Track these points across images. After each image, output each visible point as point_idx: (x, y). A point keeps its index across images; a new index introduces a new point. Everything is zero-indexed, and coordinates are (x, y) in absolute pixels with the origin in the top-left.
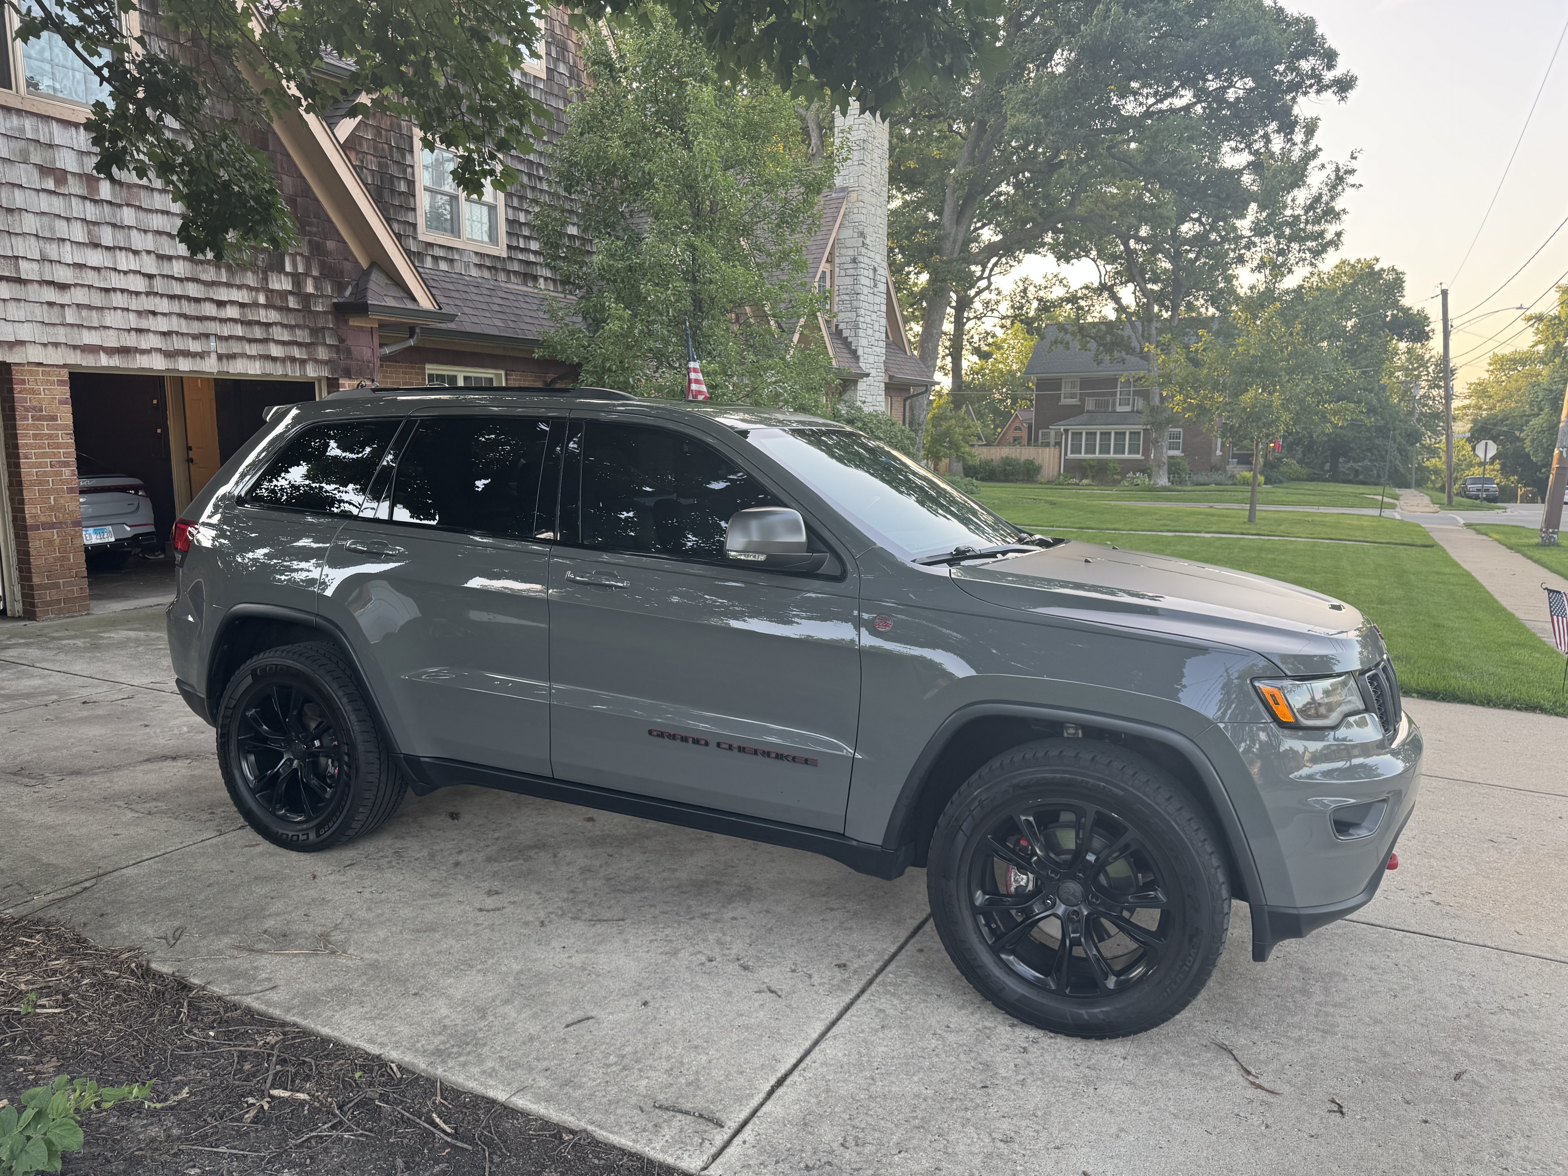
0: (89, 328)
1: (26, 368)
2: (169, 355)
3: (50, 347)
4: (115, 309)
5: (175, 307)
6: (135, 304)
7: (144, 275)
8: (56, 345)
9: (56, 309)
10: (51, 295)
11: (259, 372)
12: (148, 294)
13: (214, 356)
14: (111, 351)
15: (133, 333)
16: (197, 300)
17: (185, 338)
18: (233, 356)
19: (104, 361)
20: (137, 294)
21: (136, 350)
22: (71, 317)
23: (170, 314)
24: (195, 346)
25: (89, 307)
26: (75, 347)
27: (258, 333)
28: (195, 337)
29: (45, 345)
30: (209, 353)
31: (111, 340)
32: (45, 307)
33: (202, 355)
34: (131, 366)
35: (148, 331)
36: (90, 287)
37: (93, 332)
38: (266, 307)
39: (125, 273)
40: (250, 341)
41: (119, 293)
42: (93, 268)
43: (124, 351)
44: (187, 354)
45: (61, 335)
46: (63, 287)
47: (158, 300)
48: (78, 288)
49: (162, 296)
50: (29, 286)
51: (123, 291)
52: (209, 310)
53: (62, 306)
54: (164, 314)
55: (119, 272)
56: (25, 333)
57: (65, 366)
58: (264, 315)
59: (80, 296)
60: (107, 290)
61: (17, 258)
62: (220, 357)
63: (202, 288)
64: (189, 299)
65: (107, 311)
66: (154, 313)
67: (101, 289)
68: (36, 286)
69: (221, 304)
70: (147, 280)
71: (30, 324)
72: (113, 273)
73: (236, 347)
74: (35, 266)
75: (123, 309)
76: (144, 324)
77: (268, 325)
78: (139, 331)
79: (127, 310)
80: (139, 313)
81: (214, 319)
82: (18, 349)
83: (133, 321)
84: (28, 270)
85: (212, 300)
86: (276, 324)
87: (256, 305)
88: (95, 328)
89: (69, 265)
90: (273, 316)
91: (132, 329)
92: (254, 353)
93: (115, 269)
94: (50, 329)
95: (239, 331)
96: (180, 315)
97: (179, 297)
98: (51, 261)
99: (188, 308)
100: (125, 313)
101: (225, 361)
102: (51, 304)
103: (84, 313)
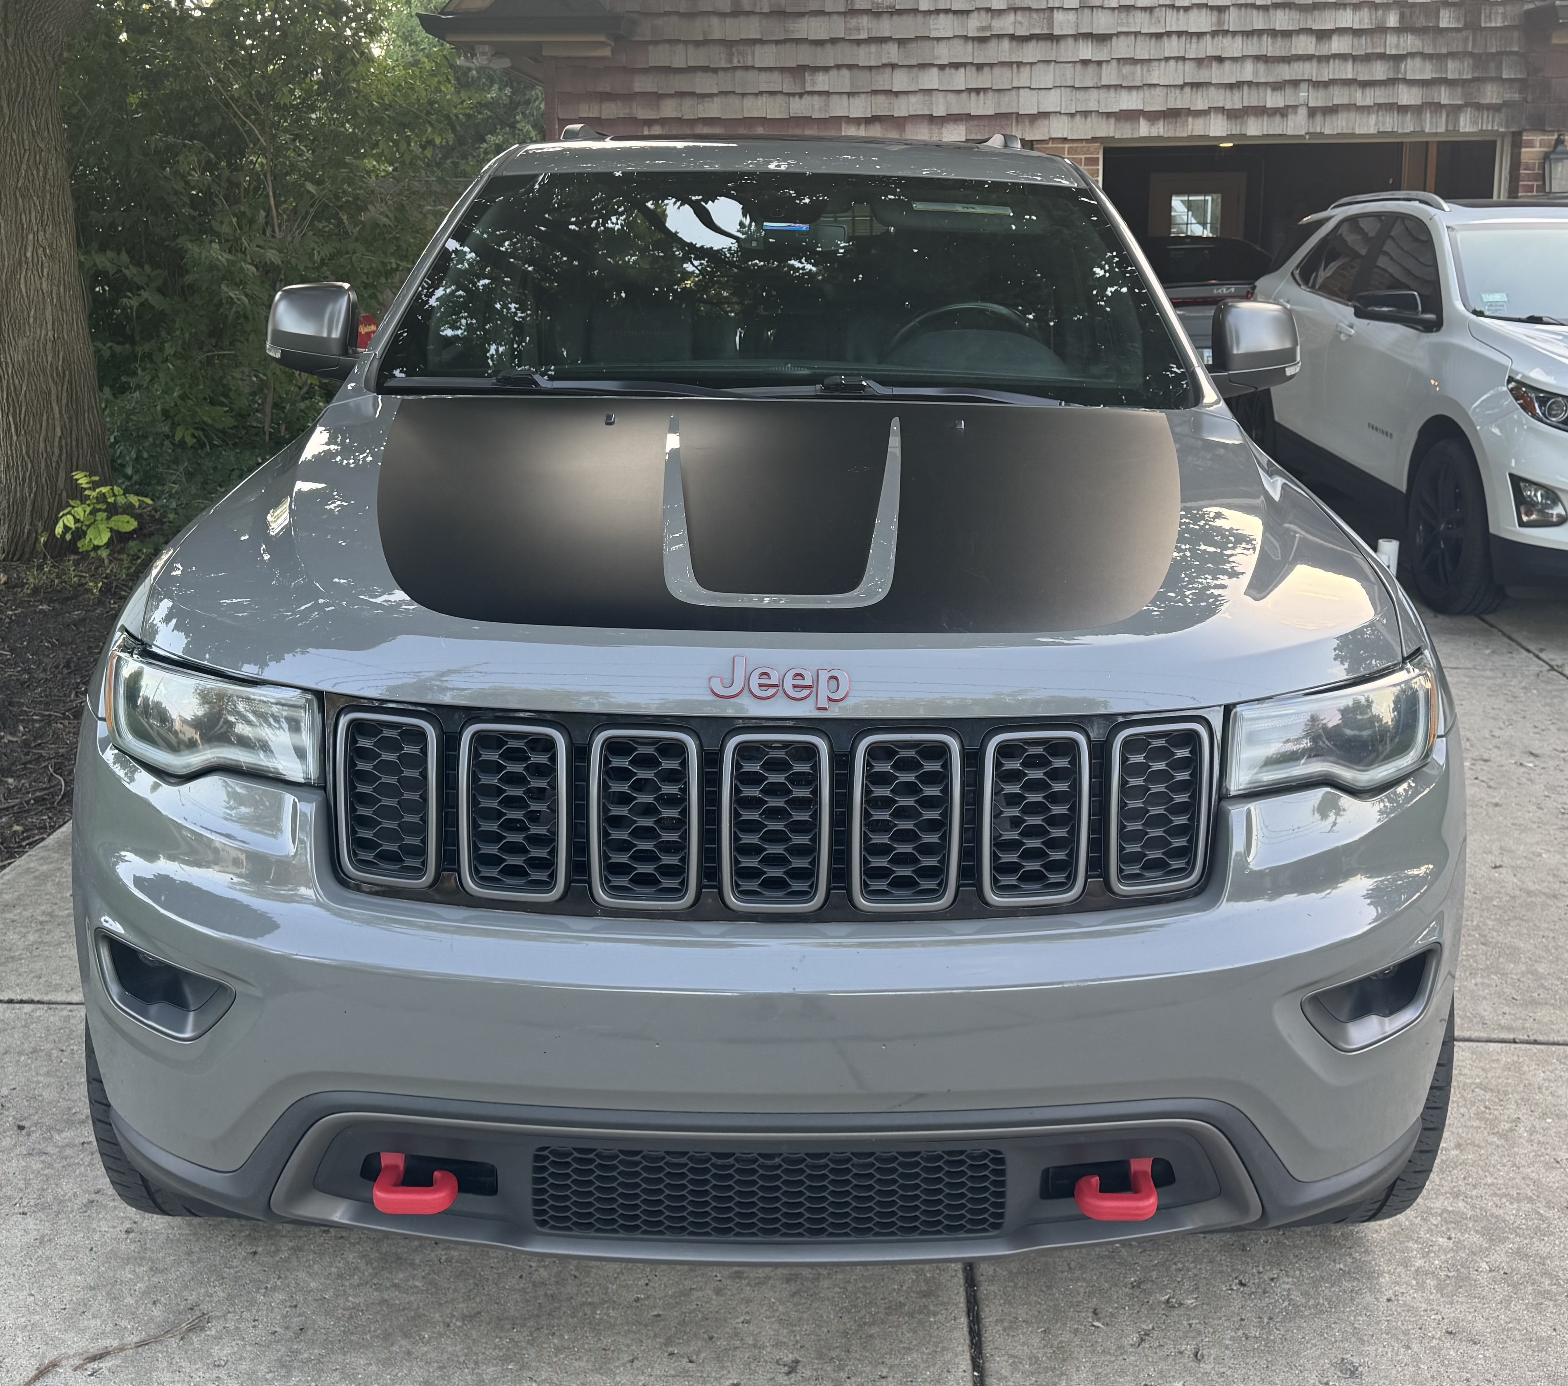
0: (1130, 88)
1: (1050, 145)
2: (1232, 115)
3: (1078, 117)
4: (1167, 59)
5: (1252, 47)
6: (1194, 50)
7: (1212, 8)
8: (1086, 114)
9: (1091, 69)
10: (1086, 51)
11: (1373, 130)
12: (1214, 34)
13: (1303, 112)
14: (1153, 116)
15: (1187, 90)
16: (1287, 34)
17: (1261, 89)
18: (1332, 110)
19: (1144, 130)
20: (1200, 35)
21: (1189, 112)
22: (1109, 76)
23: (1244, 58)
24: (1273, 100)
25: (1133, 61)
26: (1108, 115)
27: (1380, 71)
28: (1277, 86)
29: (1072, 115)
30: (1295, 107)
31: (1156, 102)
32: (1078, 66)
33: (1283, 112)
34: (1178, 134)
35: (1208, 84)
36: (1137, 34)
37: (1134, 93)
38: (1398, 30)
39: (1186, 9)
40: (1365, 85)
41: (1174, 38)
42: (1144, 9)
43: (1173, 115)
44: (1261, 111)
45: (1092, 100)
46: (1102, 38)
47: (1227, 41)
48: (1122, 38)
49: (1234, 33)
50: (1063, 44)
51: (1180, 34)
52: (1305, 45)
53: (1099, 63)
54: (1234, 59)
55: (1179, 8)
56: (1051, 102)
57: (1094, 140)
58: (1392, 45)
59: (1122, 48)
60: (1158, 36)
61: (1052, 9)
62: (1312, 112)
63: (1295, 15)
64: (1274, 33)
65: (1156, 64)
66: (1220, 59)
67: (1151, 35)
68: (1070, 41)
69: (1323, 35)
70: (1215, 13)
71: (1058, 90)
72: (1169, 12)
73: (1339, 96)
74: (1072, 16)
75: (1177, 59)
76: (1203, 76)
77: (1398, 59)
78: (1196, 86)
79: (1184, 59)
80: (1199, 61)
81: (1309, 58)
82: (1042, 123)
83: (1190, 73)
84: (1063, 23)
85: (1309, 31)
86: (1412, 55)
87: (1381, 30)
88: (1137, 88)
89: (1113, 9)
90: (1409, 43)
91: (1186, 84)
92: (1369, 102)
93: (1172, 6)
94: (1080, 95)
95: (1348, 71)
96: (1257, 58)
97: (1259, 33)
98: (1092, 8)
99: (1268, 47)
100: (1180, 63)
101: (1319, 118)
102: (1085, 62)
103: (1126, 69)
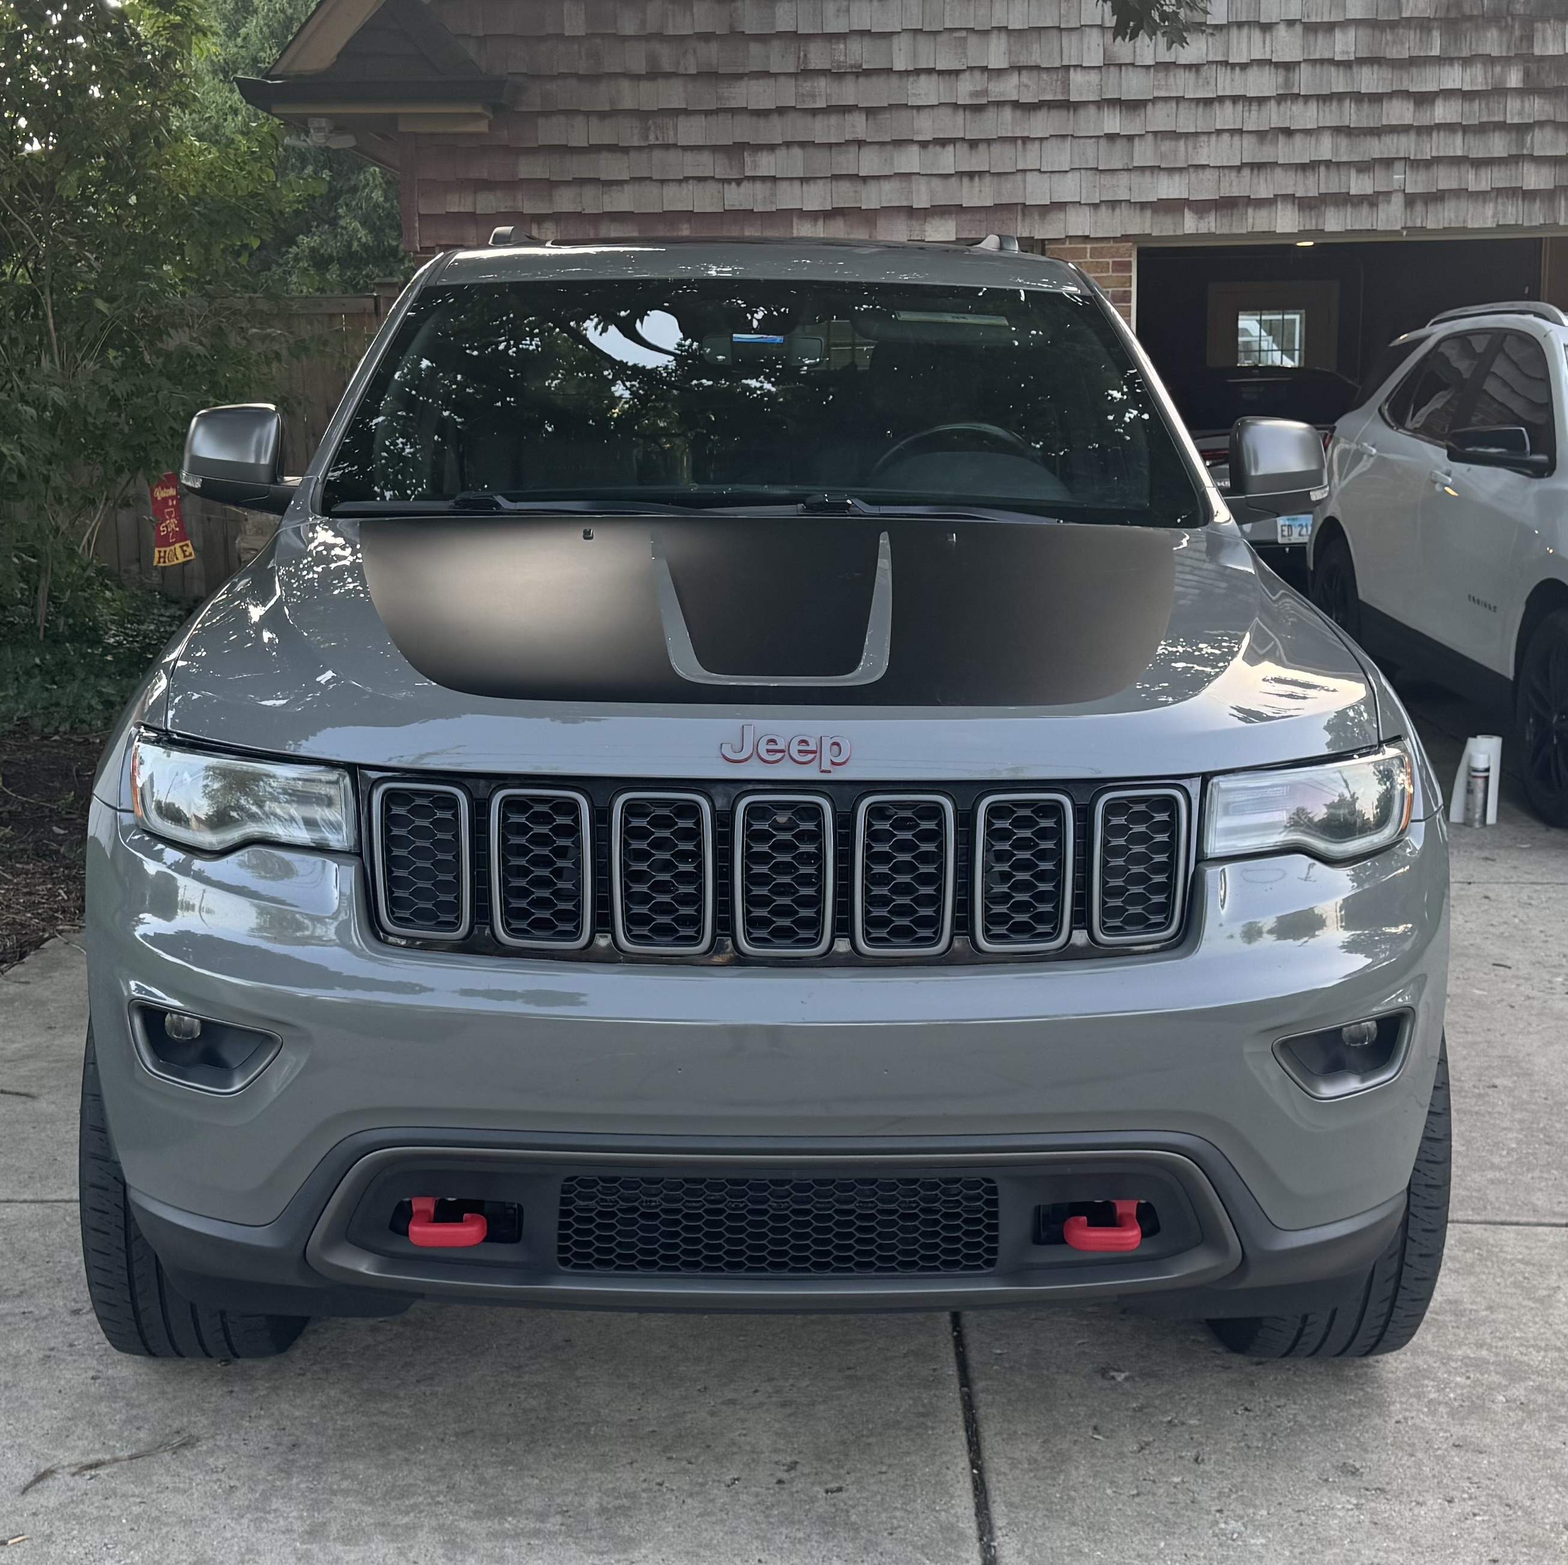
0: (1171, 171)
1: (1067, 245)
2: (1305, 204)
3: (1103, 208)
4: (1219, 132)
5: (1330, 116)
6: (1254, 120)
7: (1277, 65)
8: (1114, 204)
9: (1120, 145)
10: (1113, 122)
11: (1490, 223)
12: (1281, 99)
13: (1398, 200)
14: (1201, 207)
15: (1246, 172)
16: (1376, 98)
17: (1343, 171)
18: (1437, 197)
19: (1190, 224)
20: (1262, 100)
21: (1250, 202)
22: (1144, 154)
23: (1319, 130)
24: (1359, 185)
25: (1175, 135)
26: (1143, 205)
27: (1498, 146)
28: (1364, 167)
29: (1096, 206)
30: (1388, 194)
31: (1206, 189)
32: (1103, 142)
33: (1372, 201)
34: (1235, 231)
35: (1275, 164)
36: (1179, 100)
37: (1177, 177)
38: (1522, 92)
39: (1244, 67)
40: (1479, 164)
41: (1228, 104)
42: (1188, 67)
43: (1226, 205)
44: (1343, 200)
45: (1122, 188)
46: (1134, 106)
47: (1297, 108)
48: (1160, 105)
49: (1307, 98)
50: (1082, 113)
51: (1235, 99)
52: (1400, 112)
53: (1130, 138)
54: (1307, 132)
55: (1233, 66)
56: (1068, 189)
57: (1125, 238)
58: (1514, 111)
59: (1160, 118)
60: (1208, 102)
61: (1067, 68)
62: (1411, 200)
63: (1387, 73)
64: (1358, 97)
65: (1205, 138)
66: (1288, 132)
67: (1198, 101)
68: (1092, 109)
69: (1424, 99)
70: (1282, 72)
71: (1077, 174)
72: (1222, 72)
73: (1446, 178)
74: (1094, 77)
75: (1232, 132)
76: (1266, 154)
77: (1522, 129)
78: (1257, 167)
79: (1241, 132)
80: (1261, 135)
81: (1405, 129)
82: (1057, 216)
83: (1248, 150)
84: (1082, 86)
85: (1406, 94)
86: (1541, 124)
87: (1500, 92)
88: (1180, 170)
89: (1148, 67)
90: (1537, 108)
91: (1243, 165)
92: (1484, 186)
93: (1226, 63)
94: (1106, 180)
95: (1456, 146)
96: (1337, 130)
97: (1340, 97)
98: (1120, 65)
99: (1351, 115)
100: (1236, 138)
101: (1419, 207)
102: (1112, 137)
103: (1166, 146)
